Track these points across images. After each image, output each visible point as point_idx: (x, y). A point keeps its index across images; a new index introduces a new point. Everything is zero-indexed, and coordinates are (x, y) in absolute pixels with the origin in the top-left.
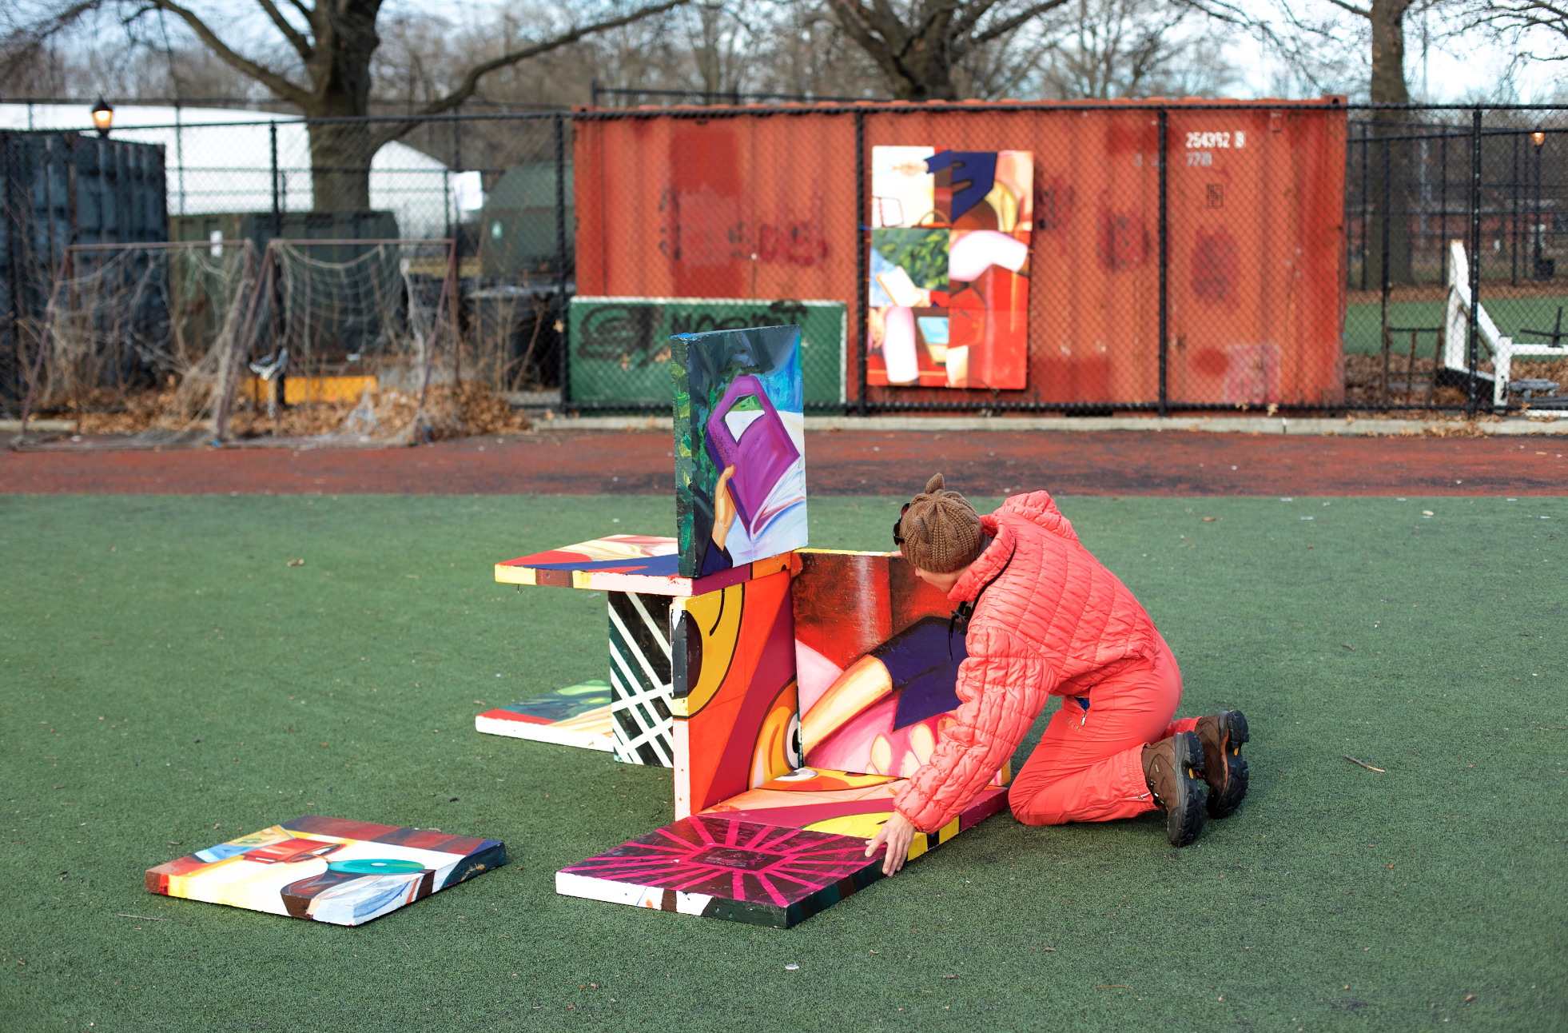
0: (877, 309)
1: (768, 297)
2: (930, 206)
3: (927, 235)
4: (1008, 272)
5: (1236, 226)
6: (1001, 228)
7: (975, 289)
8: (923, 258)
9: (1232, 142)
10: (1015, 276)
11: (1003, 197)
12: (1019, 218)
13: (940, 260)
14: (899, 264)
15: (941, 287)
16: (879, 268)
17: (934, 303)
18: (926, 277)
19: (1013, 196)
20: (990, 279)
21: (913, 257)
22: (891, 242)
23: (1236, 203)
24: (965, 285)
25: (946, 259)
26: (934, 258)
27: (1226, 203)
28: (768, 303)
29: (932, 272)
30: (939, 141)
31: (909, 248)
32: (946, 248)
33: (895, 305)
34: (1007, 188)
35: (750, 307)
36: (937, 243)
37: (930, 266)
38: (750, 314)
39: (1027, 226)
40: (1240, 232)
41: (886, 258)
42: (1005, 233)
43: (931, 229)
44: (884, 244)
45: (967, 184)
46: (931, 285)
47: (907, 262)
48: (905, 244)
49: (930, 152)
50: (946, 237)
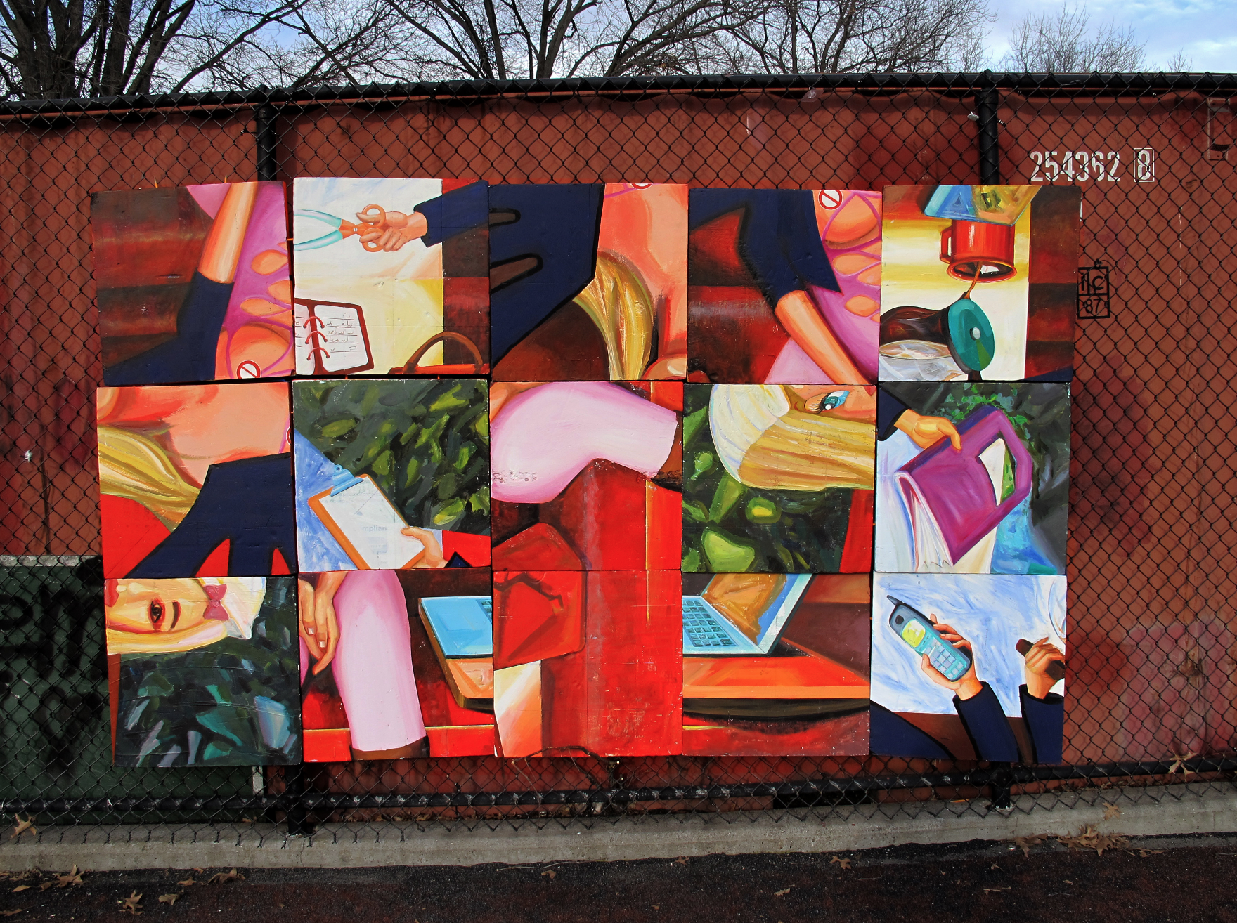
0: (315, 579)
1: (69, 551)
2: (435, 324)
3: (433, 396)
4: (634, 477)
5: (1137, 360)
6: (614, 375)
7: (555, 523)
8: (424, 452)
9: (1126, 168)
10: (649, 486)
11: (617, 296)
12: (656, 350)
13: (465, 454)
14: (365, 469)
15: (469, 523)
16: (320, 483)
17: (455, 560)
18: (434, 497)
19: (641, 293)
20: (590, 497)
21: (398, 448)
22: (343, 415)
23: (1138, 306)
24: (529, 513)
25: (483, 452)
26: (450, 455)
27: (1116, 306)
28: (74, 562)
29: (448, 485)
30: (456, 163)
31: (387, 428)
32: (481, 426)
33: (361, 567)
34: (628, 274)
35: (32, 572)
36: (455, 414)
37: (440, 472)
38: (34, 587)
39: (677, 367)
40: (1146, 372)
41: (330, 456)
42: (623, 385)
43: (441, 380)
44: (326, 421)
45: (530, 263)
46: (443, 518)
47: (383, 465)
48: (375, 418)
49: (431, 188)
50: (480, 399)
